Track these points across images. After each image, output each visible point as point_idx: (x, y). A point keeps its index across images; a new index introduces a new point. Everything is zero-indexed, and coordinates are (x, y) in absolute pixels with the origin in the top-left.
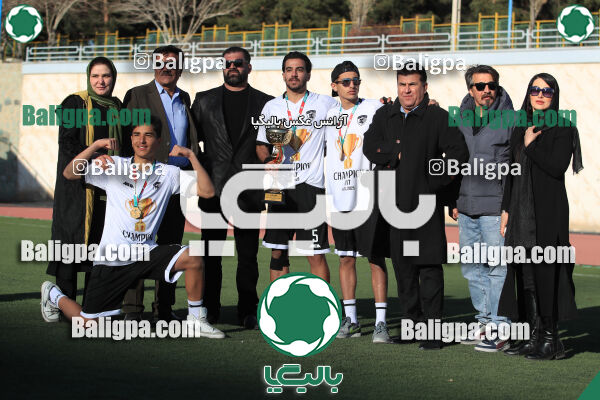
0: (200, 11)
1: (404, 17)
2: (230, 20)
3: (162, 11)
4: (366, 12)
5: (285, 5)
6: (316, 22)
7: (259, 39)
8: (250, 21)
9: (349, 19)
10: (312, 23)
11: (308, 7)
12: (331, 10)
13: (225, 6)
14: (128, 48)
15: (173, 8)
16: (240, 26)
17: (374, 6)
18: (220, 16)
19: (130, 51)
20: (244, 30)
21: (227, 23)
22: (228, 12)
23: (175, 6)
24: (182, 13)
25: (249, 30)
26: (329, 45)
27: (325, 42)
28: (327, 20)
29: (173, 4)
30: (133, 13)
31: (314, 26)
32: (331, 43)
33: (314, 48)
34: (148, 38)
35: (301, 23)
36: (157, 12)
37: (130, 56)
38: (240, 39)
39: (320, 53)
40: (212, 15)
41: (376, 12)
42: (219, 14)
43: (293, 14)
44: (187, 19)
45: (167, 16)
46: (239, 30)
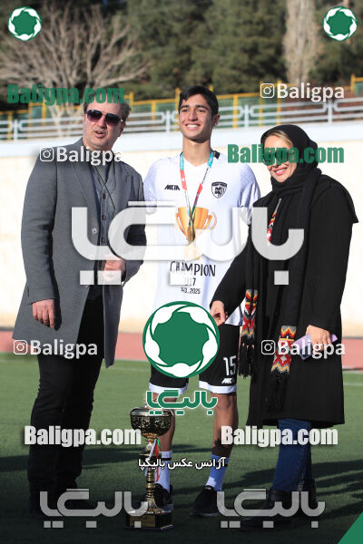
0: (96, 76)
1: (357, 76)
2: (135, 87)
3: (48, 77)
4: (306, 71)
5: (204, 65)
6: (244, 86)
7: (171, 109)
8: (160, 87)
9: (285, 80)
10: (239, 87)
11: (234, 68)
12: (262, 70)
13: (129, 70)
14: (6, 126)
15: (62, 73)
16: (148, 94)
17: (317, 63)
18: (122, 82)
19: (9, 130)
20: (153, 98)
21: (131, 90)
22: (132, 76)
23: (65, 71)
24: (73, 78)
25: (160, 98)
26: (261, 115)
27: (256, 111)
28: (259, 83)
29: (61, 68)
30: (10, 81)
31: (241, 91)
32: (264, 111)
33: (242, 119)
34: (31, 112)
35: (225, 88)
36: (41, 78)
37: (9, 136)
38: (148, 109)
39: (250, 125)
40: (112, 81)
41: (320, 71)
42: (121, 79)
43: (215, 77)
44: (80, 87)
45: (54, 84)
46: (146, 98)
